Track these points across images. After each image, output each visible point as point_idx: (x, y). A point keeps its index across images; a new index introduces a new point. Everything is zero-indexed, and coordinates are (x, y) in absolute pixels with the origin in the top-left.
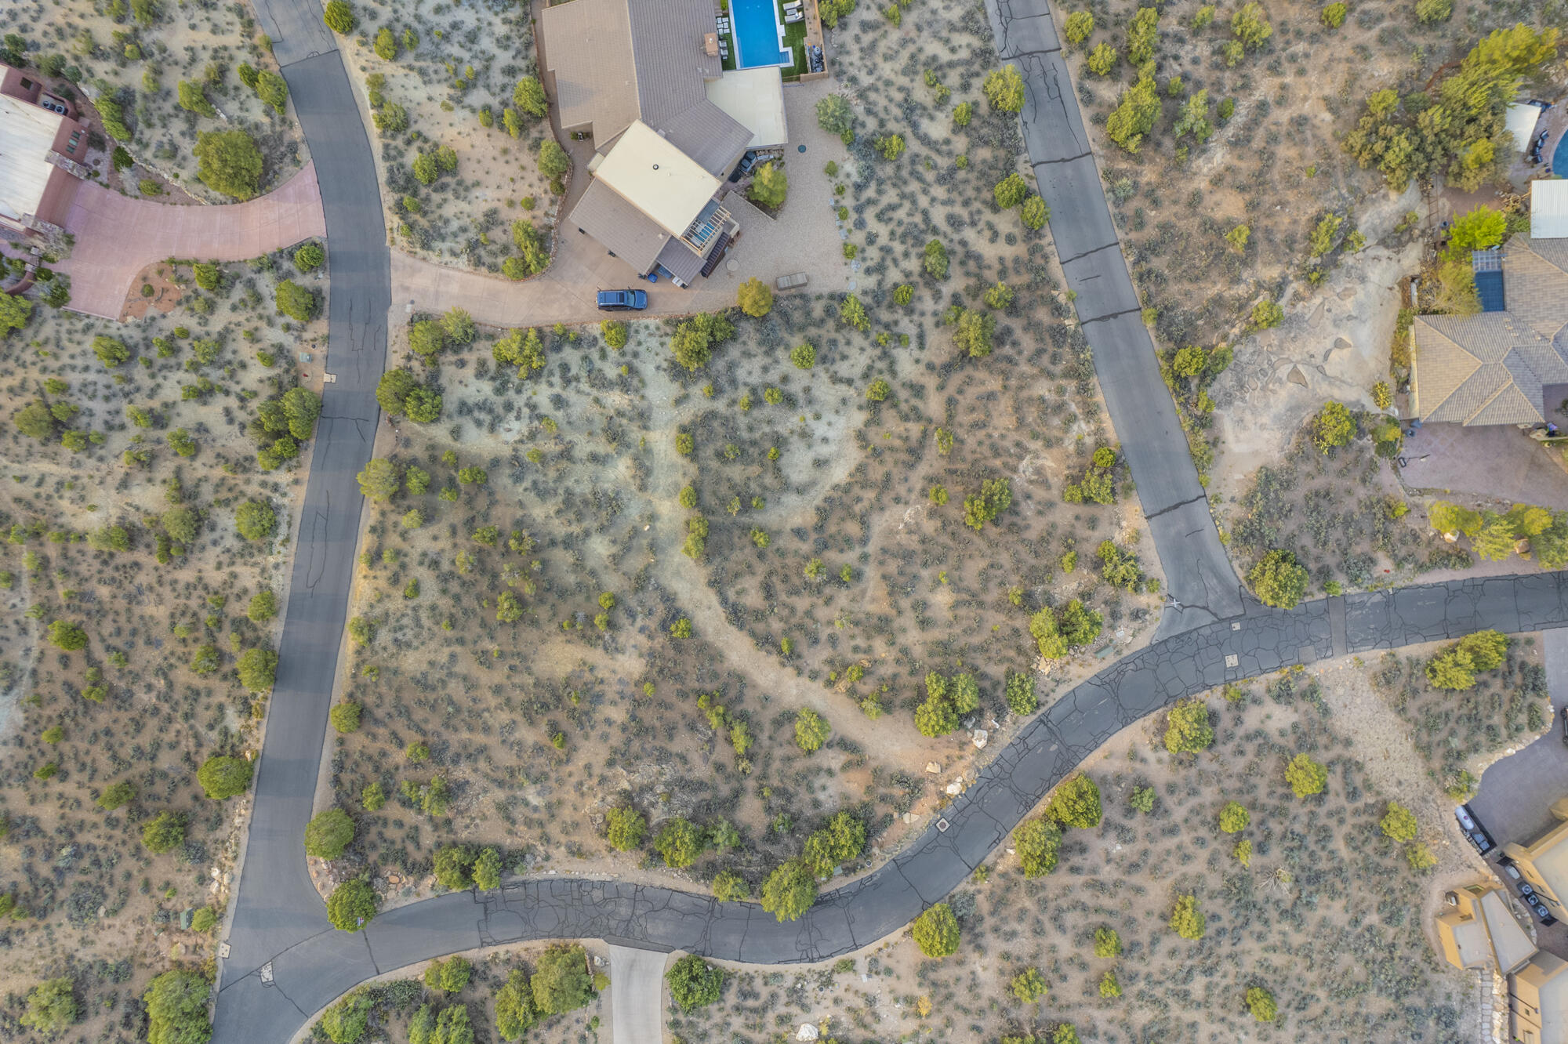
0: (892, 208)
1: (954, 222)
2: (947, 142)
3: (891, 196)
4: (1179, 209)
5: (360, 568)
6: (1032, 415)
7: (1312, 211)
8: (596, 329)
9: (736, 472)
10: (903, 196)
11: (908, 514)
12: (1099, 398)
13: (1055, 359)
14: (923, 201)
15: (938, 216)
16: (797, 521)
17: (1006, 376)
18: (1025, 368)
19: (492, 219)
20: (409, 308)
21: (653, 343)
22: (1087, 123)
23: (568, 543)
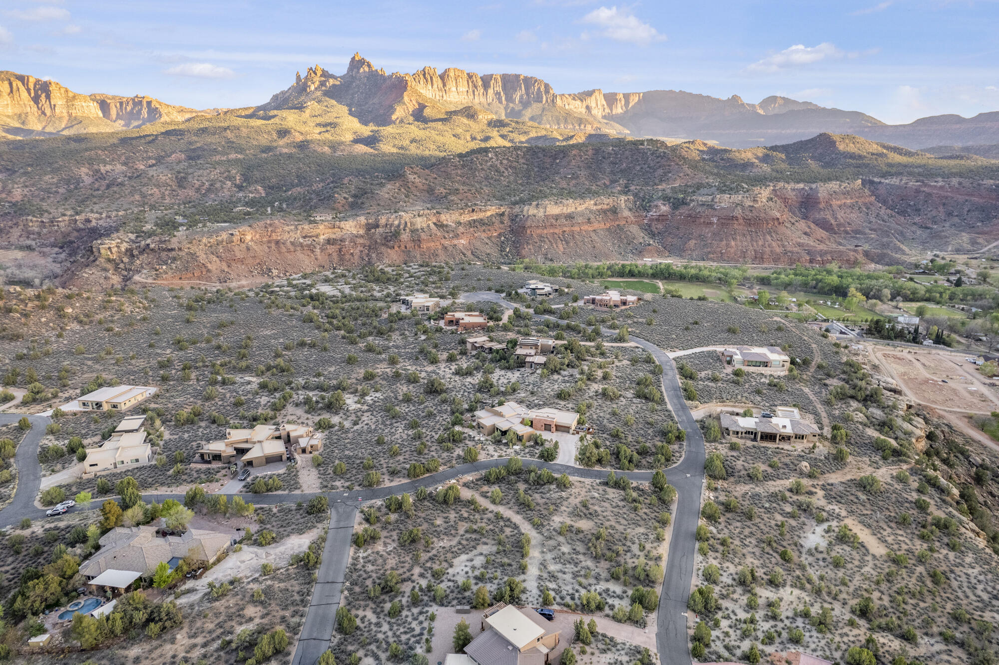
0: (405, 633)
1: (378, 625)
2: (366, 655)
3: (404, 638)
4: (275, 613)
5: (665, 557)
6: (380, 561)
7: (217, 603)
8: (555, 607)
9: (506, 560)
10: (399, 636)
11: (441, 544)
12: (350, 560)
13: (360, 576)
14: (390, 634)
15: (385, 627)
16: (485, 547)
17: (384, 574)
18: (374, 575)
19: (604, 651)
20: (647, 631)
21: (530, 599)
22: (293, 654)
23: (578, 553)
